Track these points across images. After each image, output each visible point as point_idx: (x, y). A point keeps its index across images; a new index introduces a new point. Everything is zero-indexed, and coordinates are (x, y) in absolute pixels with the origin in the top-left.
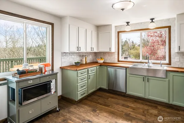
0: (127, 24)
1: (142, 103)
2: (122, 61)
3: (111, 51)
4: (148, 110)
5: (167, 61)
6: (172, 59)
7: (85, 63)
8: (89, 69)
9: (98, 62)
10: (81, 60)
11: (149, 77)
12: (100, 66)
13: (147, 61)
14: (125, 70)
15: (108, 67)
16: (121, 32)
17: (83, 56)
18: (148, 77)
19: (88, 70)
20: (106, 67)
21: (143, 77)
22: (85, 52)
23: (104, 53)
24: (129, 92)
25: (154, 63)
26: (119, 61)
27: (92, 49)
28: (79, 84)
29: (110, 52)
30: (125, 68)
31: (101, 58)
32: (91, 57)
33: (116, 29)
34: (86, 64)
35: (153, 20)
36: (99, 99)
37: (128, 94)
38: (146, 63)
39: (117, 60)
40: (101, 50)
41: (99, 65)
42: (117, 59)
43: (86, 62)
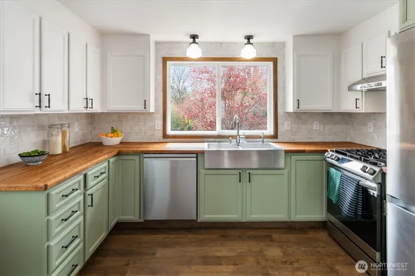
0: (192, 40)
1: (240, 236)
2: (175, 137)
3: (147, 109)
4: (261, 251)
5: (270, 130)
6: (279, 126)
7: (59, 151)
8: (89, 173)
9: (106, 143)
10: (45, 143)
11: (252, 172)
12: (119, 154)
13: (234, 132)
14: (195, 159)
15: (145, 155)
16: (172, 59)
17: (51, 126)
18: (248, 171)
19: (85, 176)
20: (137, 158)
21: (237, 172)
22: (67, 112)
23: (122, 116)
24: (206, 216)
25: (248, 137)
26: (165, 136)
27: (90, 102)
28: (52, 243)
29: (144, 111)
30: (195, 155)
31: (114, 131)
32: (76, 130)
33: (157, 51)
34: (65, 152)
35: (251, 41)
36: (127, 265)
37: (202, 223)
38: (233, 137)
39: (162, 135)
40: (114, 106)
41: (116, 153)
42: (161, 132)
43: (64, 147)
